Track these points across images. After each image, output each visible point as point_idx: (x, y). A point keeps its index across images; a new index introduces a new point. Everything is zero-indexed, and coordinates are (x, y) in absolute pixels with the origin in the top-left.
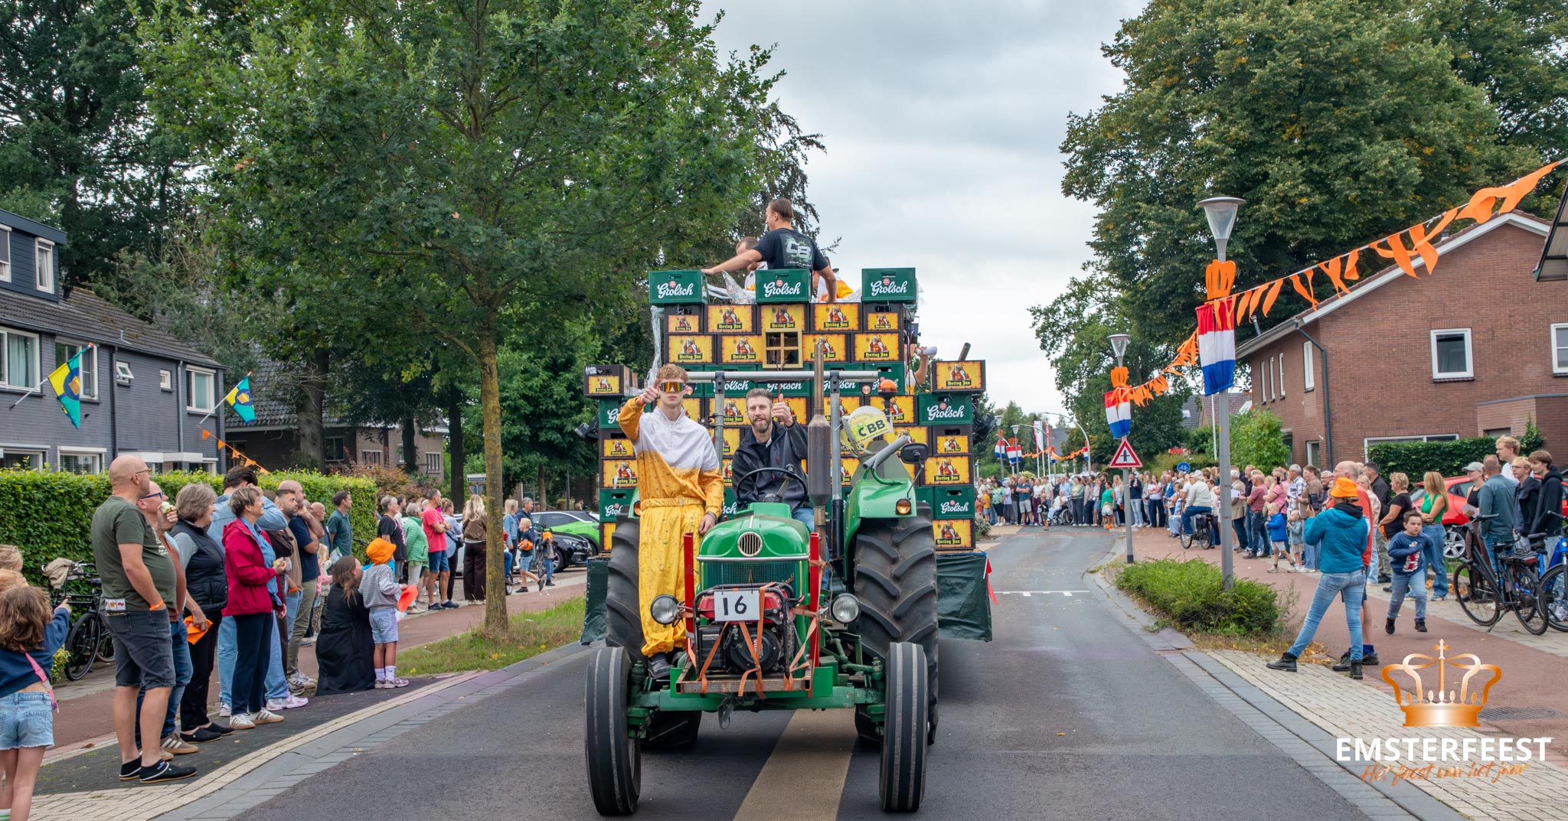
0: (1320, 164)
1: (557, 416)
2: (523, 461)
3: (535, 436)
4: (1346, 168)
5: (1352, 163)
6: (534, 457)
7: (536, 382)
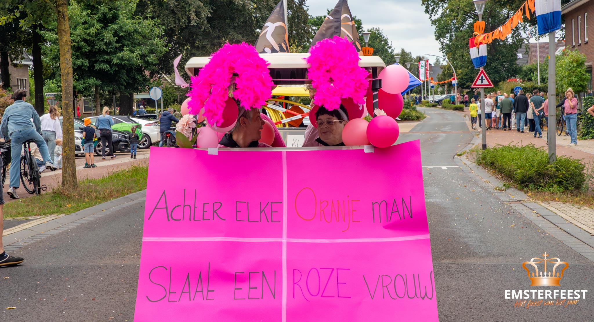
2: (84, 83)
6: (92, 81)
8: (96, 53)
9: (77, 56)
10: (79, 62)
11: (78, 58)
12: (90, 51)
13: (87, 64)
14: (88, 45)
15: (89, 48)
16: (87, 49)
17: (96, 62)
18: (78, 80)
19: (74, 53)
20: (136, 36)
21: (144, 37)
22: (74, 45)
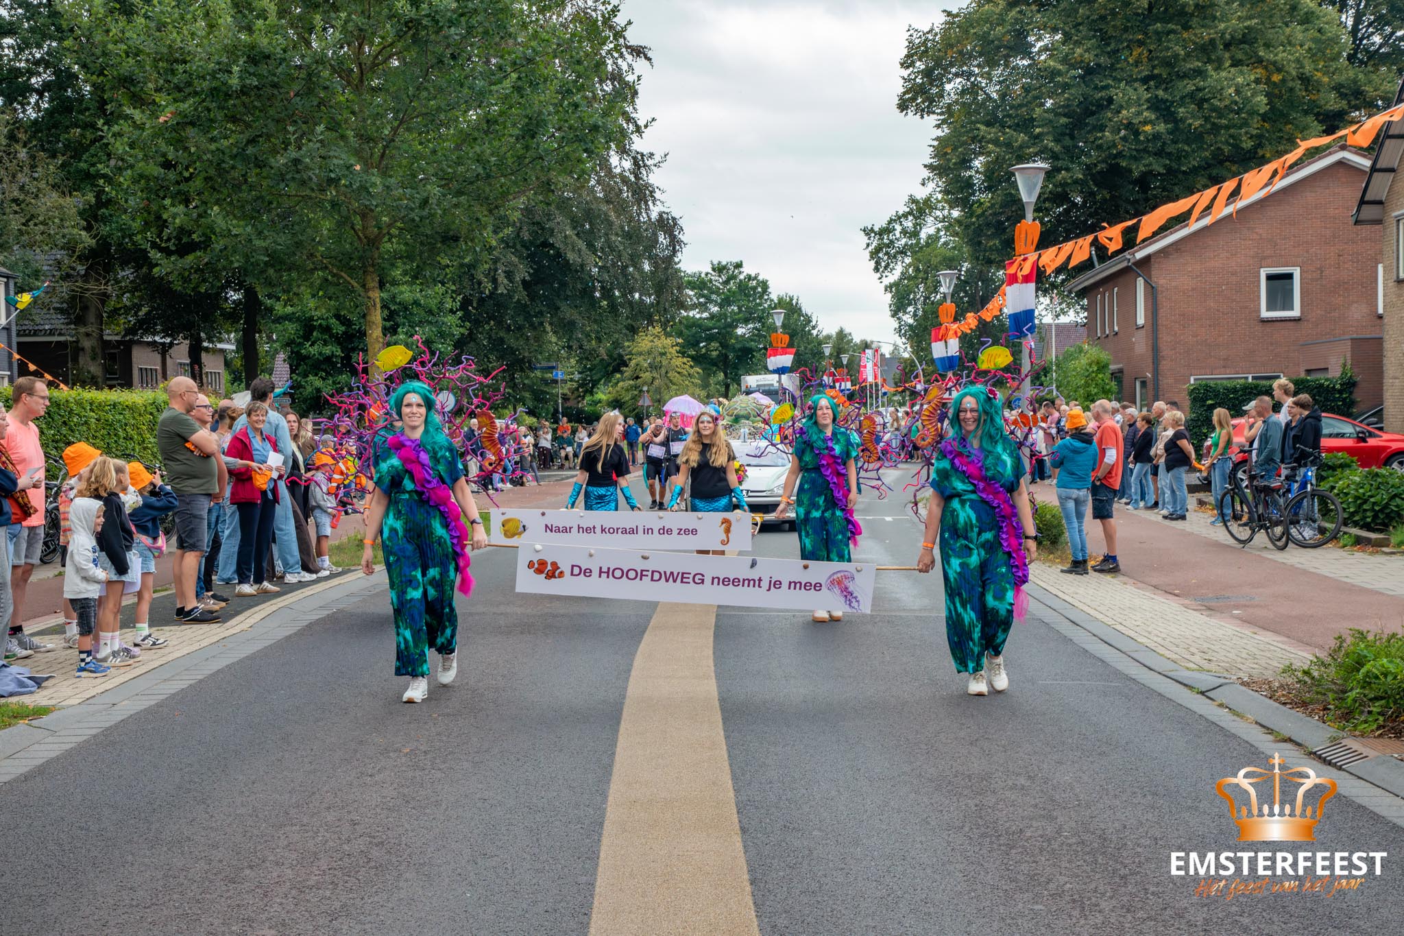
0: (1166, 90)
4: (1192, 95)
5: (1199, 90)
8: (353, 336)
9: (325, 341)
10: (327, 350)
11: (325, 343)
12: (345, 333)
13: (339, 353)
14: (343, 324)
15: (343, 328)
16: (339, 329)
17: (353, 350)
18: (324, 379)
19: (320, 336)
20: (415, 311)
21: (430, 312)
22: (320, 324)
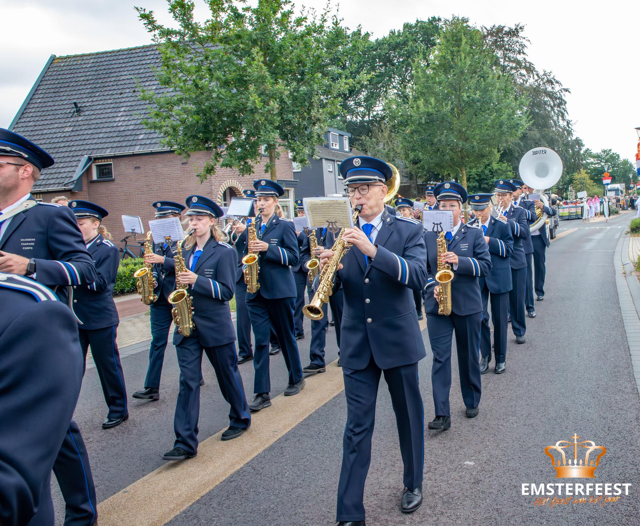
1: (486, 179)
3: (480, 186)
7: (480, 170)
